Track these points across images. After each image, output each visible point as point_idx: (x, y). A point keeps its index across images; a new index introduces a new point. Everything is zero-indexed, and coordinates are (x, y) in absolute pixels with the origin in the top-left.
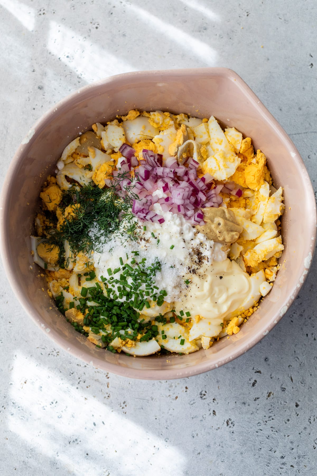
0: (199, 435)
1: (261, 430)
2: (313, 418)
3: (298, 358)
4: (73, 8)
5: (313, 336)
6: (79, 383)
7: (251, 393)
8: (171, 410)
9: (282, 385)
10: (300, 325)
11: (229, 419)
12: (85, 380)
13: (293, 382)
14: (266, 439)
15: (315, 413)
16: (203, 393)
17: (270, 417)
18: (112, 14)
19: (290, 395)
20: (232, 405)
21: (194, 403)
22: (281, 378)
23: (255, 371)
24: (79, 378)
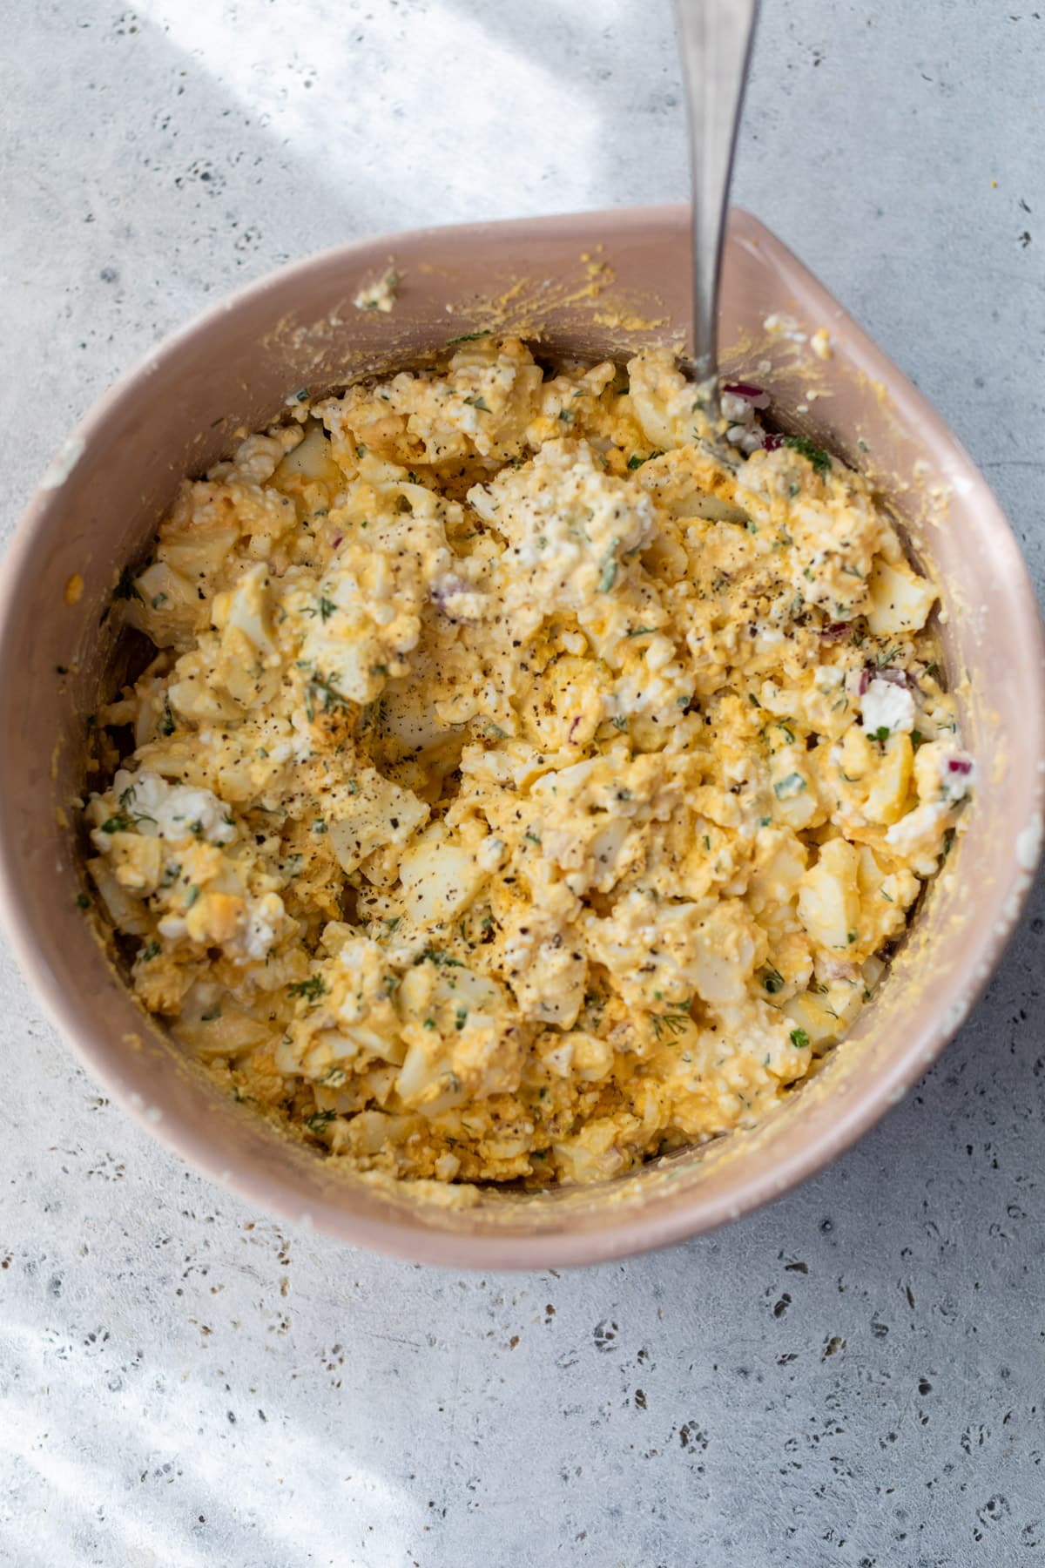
0: (586, 1471)
1: (799, 1467)
2: (978, 1433)
3: (935, 1228)
4: (232, 15)
5: (991, 1152)
6: (185, 1275)
7: (770, 1338)
8: (495, 1382)
9: (877, 1314)
10: (948, 1116)
11: (691, 1423)
12: (208, 1267)
13: (913, 1307)
14: (815, 1498)
15: (983, 1416)
16: (607, 1328)
17: (830, 1423)
18: (360, 39)
19: (902, 1351)
20: (703, 1375)
21: (573, 1362)
22: (873, 1290)
23: (786, 1264)
24: (188, 1259)
